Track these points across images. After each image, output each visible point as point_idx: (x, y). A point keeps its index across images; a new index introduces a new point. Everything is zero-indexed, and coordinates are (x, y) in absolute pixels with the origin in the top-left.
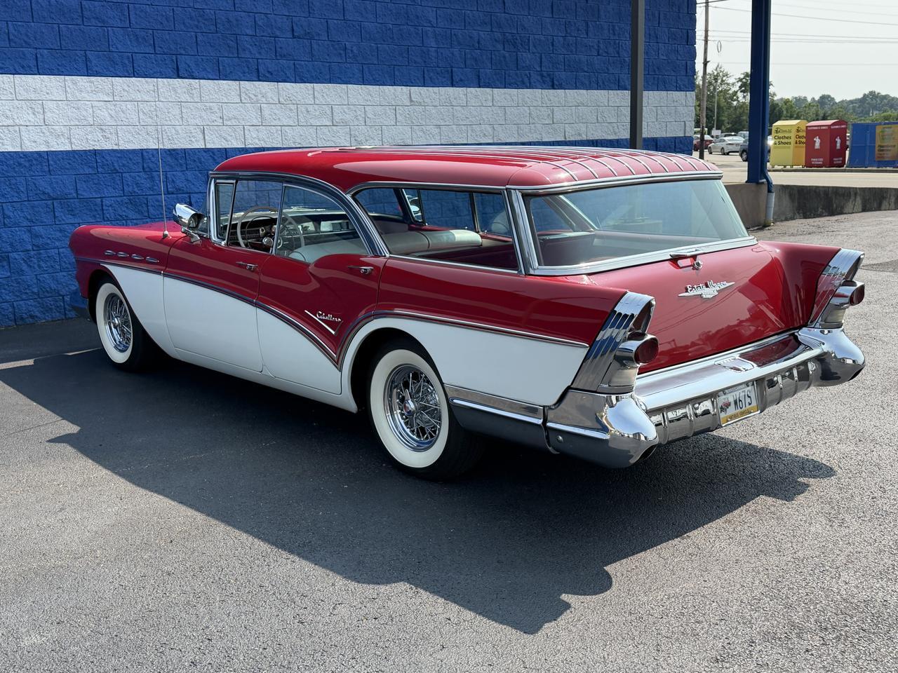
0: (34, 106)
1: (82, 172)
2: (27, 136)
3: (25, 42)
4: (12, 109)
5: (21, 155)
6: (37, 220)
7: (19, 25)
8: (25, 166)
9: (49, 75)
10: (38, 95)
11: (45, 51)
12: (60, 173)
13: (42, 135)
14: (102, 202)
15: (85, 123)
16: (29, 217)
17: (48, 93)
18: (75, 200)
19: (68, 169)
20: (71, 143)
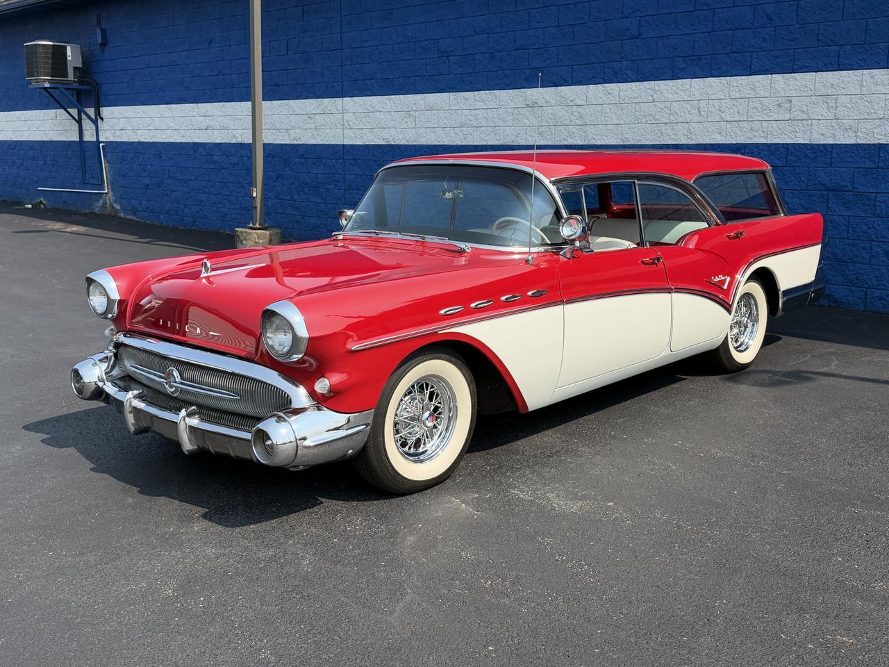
0: (829, 101)
1: (862, 165)
2: (816, 129)
3: (831, 40)
4: (808, 105)
5: (809, 147)
6: (811, 208)
7: (830, 25)
8: (810, 157)
9: (848, 70)
10: (834, 91)
11: (849, 47)
12: (840, 165)
13: (831, 128)
14: (876, 197)
15: (875, 116)
16: (804, 205)
17: (843, 88)
18: (850, 193)
19: (848, 162)
20: (856, 136)
